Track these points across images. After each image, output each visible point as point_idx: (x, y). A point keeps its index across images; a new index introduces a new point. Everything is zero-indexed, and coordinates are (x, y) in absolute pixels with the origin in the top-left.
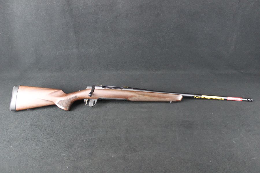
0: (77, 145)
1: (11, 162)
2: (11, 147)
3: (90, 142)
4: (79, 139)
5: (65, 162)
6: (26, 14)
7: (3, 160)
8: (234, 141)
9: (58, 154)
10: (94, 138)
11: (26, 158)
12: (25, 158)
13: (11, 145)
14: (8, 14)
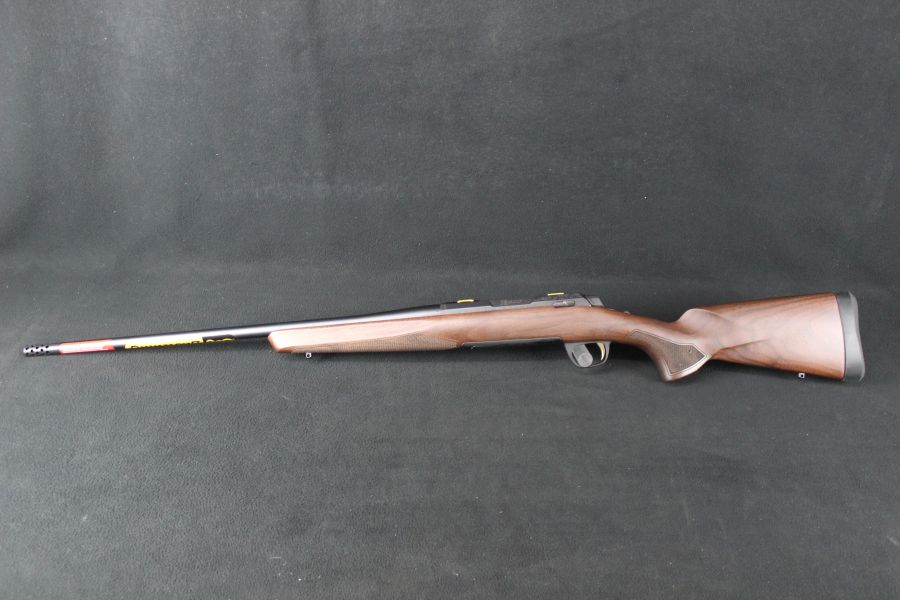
0: (324, 524)
1: (83, 574)
2: (85, 518)
3: (370, 517)
4: (331, 504)
5: (282, 587)
6: (159, 52)
7: (54, 567)
8: (891, 539)
9: (255, 553)
10: (385, 504)
11: (138, 563)
12: (134, 564)
13: (83, 513)
14: (96, 47)
